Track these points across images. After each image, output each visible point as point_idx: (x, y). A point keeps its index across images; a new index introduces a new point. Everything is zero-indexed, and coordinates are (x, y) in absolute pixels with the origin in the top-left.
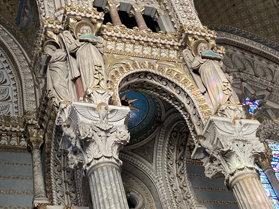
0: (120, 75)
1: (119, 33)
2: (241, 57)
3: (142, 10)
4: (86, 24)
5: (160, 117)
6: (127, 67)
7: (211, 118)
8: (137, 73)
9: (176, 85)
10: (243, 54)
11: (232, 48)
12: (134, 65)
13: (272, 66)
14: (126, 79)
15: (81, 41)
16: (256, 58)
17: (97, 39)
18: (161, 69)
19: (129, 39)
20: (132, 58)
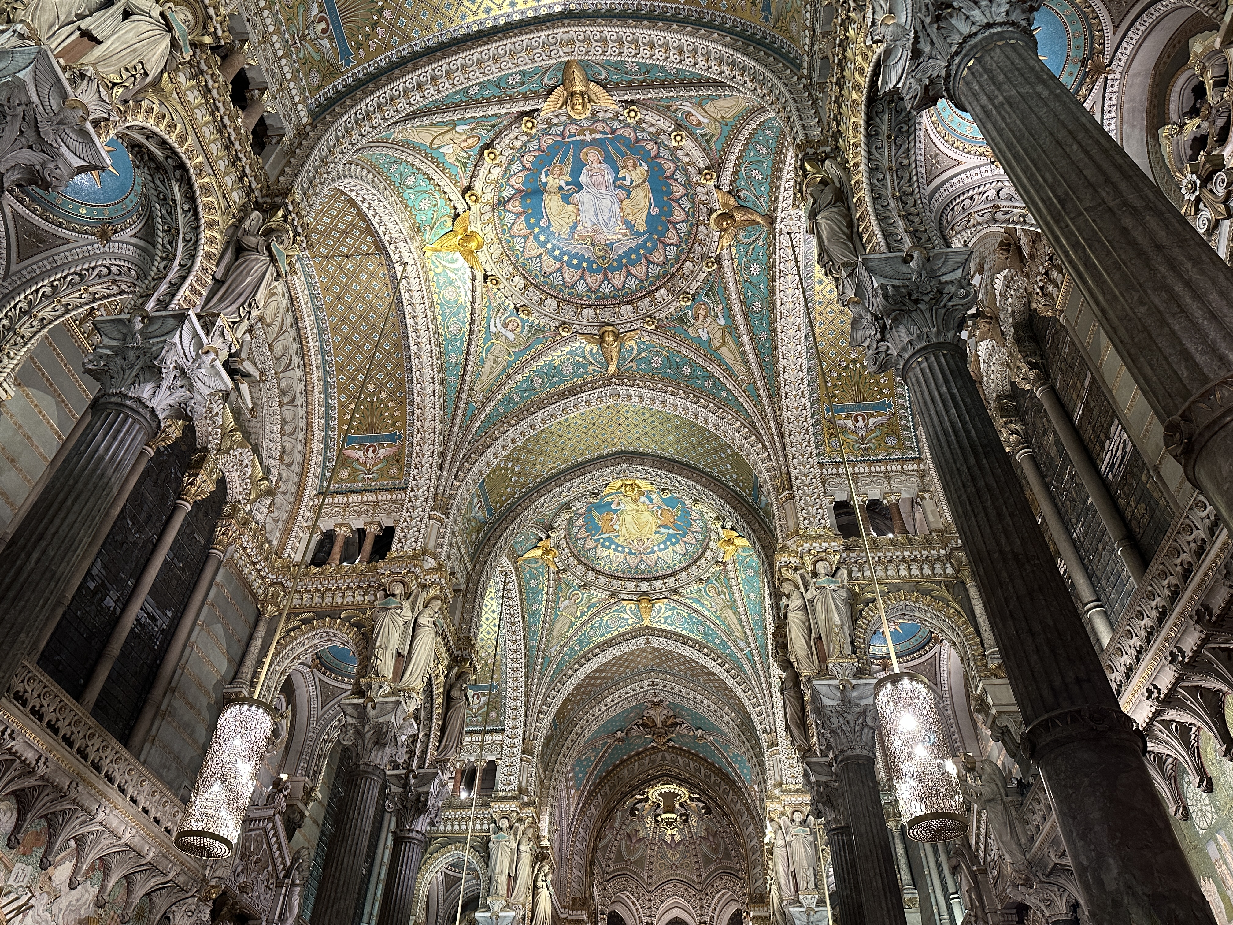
0: (151, 120)
1: (216, 85)
2: (282, 310)
3: (270, 110)
4: (195, 15)
5: (116, 232)
6: (171, 127)
7: (190, 312)
8: (172, 149)
9: (197, 228)
10: (288, 310)
11: (285, 289)
12: (182, 139)
13: (296, 360)
14: (151, 135)
15: (162, 14)
16: (293, 332)
17: (185, 45)
18: (205, 189)
19: (218, 109)
20: (190, 129)
